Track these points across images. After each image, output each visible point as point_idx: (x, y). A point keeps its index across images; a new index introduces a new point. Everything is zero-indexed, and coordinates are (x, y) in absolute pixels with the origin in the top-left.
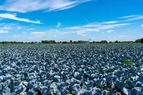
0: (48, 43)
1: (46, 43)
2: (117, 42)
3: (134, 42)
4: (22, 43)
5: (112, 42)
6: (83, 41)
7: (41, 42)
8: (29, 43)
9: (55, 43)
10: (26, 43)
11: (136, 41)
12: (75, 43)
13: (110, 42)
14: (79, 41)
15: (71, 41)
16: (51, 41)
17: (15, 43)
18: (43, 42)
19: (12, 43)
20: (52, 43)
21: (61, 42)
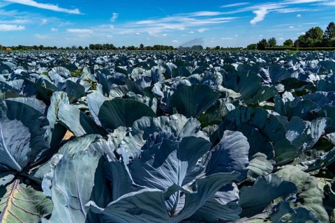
0: (101, 49)
1: (97, 49)
2: (218, 48)
3: (245, 49)
4: (55, 48)
5: (209, 48)
6: (162, 46)
7: (88, 46)
8: (68, 48)
9: (114, 49)
10: (62, 48)
11: (248, 47)
12: (148, 48)
13: (207, 49)
14: (155, 46)
15: (142, 46)
16: (107, 45)
17: (41, 47)
18: (92, 47)
19: (35, 48)
20: (108, 49)
21: (124, 48)
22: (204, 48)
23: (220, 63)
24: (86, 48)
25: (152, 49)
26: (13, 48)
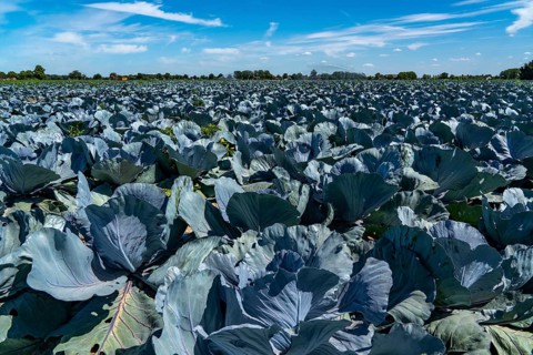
0: (251, 78)
1: (245, 78)
2: (444, 76)
3: (496, 77)
4: (186, 76)
5: (429, 77)
6: (347, 74)
7: (232, 74)
8: (203, 77)
9: (271, 77)
10: (195, 77)
11: (502, 73)
12: (324, 77)
13: (425, 77)
15: (314, 73)
16: (260, 72)
17: (167, 76)
18: (241, 75)
20: (262, 78)
21: (285, 76)
22: (419, 76)
23: (434, 113)
24: (230, 77)
25: (330, 78)
26: (130, 78)
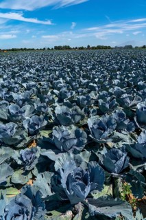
0: (62, 49)
1: (59, 49)
2: (144, 47)
4: (33, 49)
5: (138, 47)
6: (103, 46)
7: (54, 48)
8: (41, 49)
9: (70, 49)
10: (37, 49)
12: (93, 48)
13: (136, 47)
14: (98, 46)
15: (89, 46)
16: (66, 46)
17: (25, 49)
18: (56, 48)
19: (22, 49)
20: (66, 49)
21: (76, 48)
22: (134, 47)
25: (96, 48)
